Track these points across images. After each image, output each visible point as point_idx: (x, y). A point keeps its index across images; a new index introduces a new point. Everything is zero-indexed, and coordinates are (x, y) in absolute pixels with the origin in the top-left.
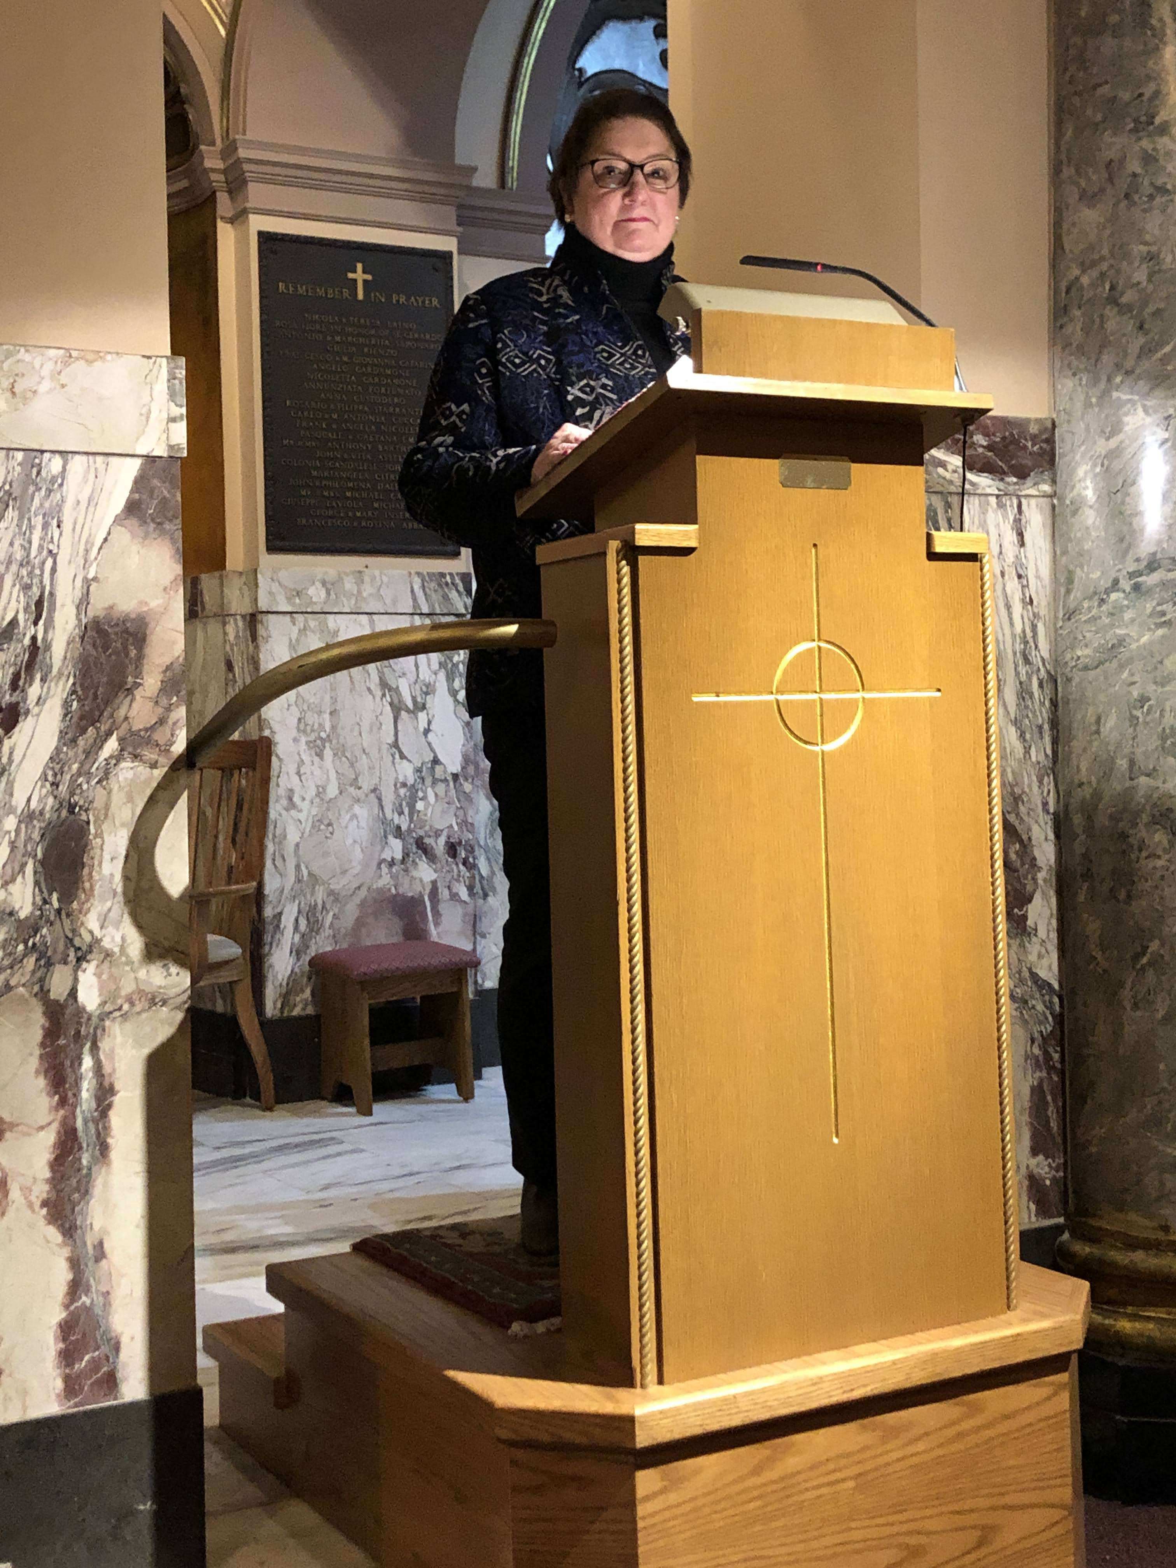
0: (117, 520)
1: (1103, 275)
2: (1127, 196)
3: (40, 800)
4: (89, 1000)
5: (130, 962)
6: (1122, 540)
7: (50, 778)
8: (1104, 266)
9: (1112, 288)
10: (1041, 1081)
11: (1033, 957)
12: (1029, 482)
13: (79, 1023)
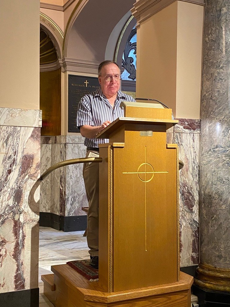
0: (29, 138)
1: (210, 94)
2: (214, 80)
3: (14, 186)
4: (22, 220)
5: (29, 214)
6: (211, 142)
7: (16, 182)
8: (210, 92)
9: (211, 97)
10: (194, 239)
11: (194, 217)
12: (196, 131)
13: (20, 224)
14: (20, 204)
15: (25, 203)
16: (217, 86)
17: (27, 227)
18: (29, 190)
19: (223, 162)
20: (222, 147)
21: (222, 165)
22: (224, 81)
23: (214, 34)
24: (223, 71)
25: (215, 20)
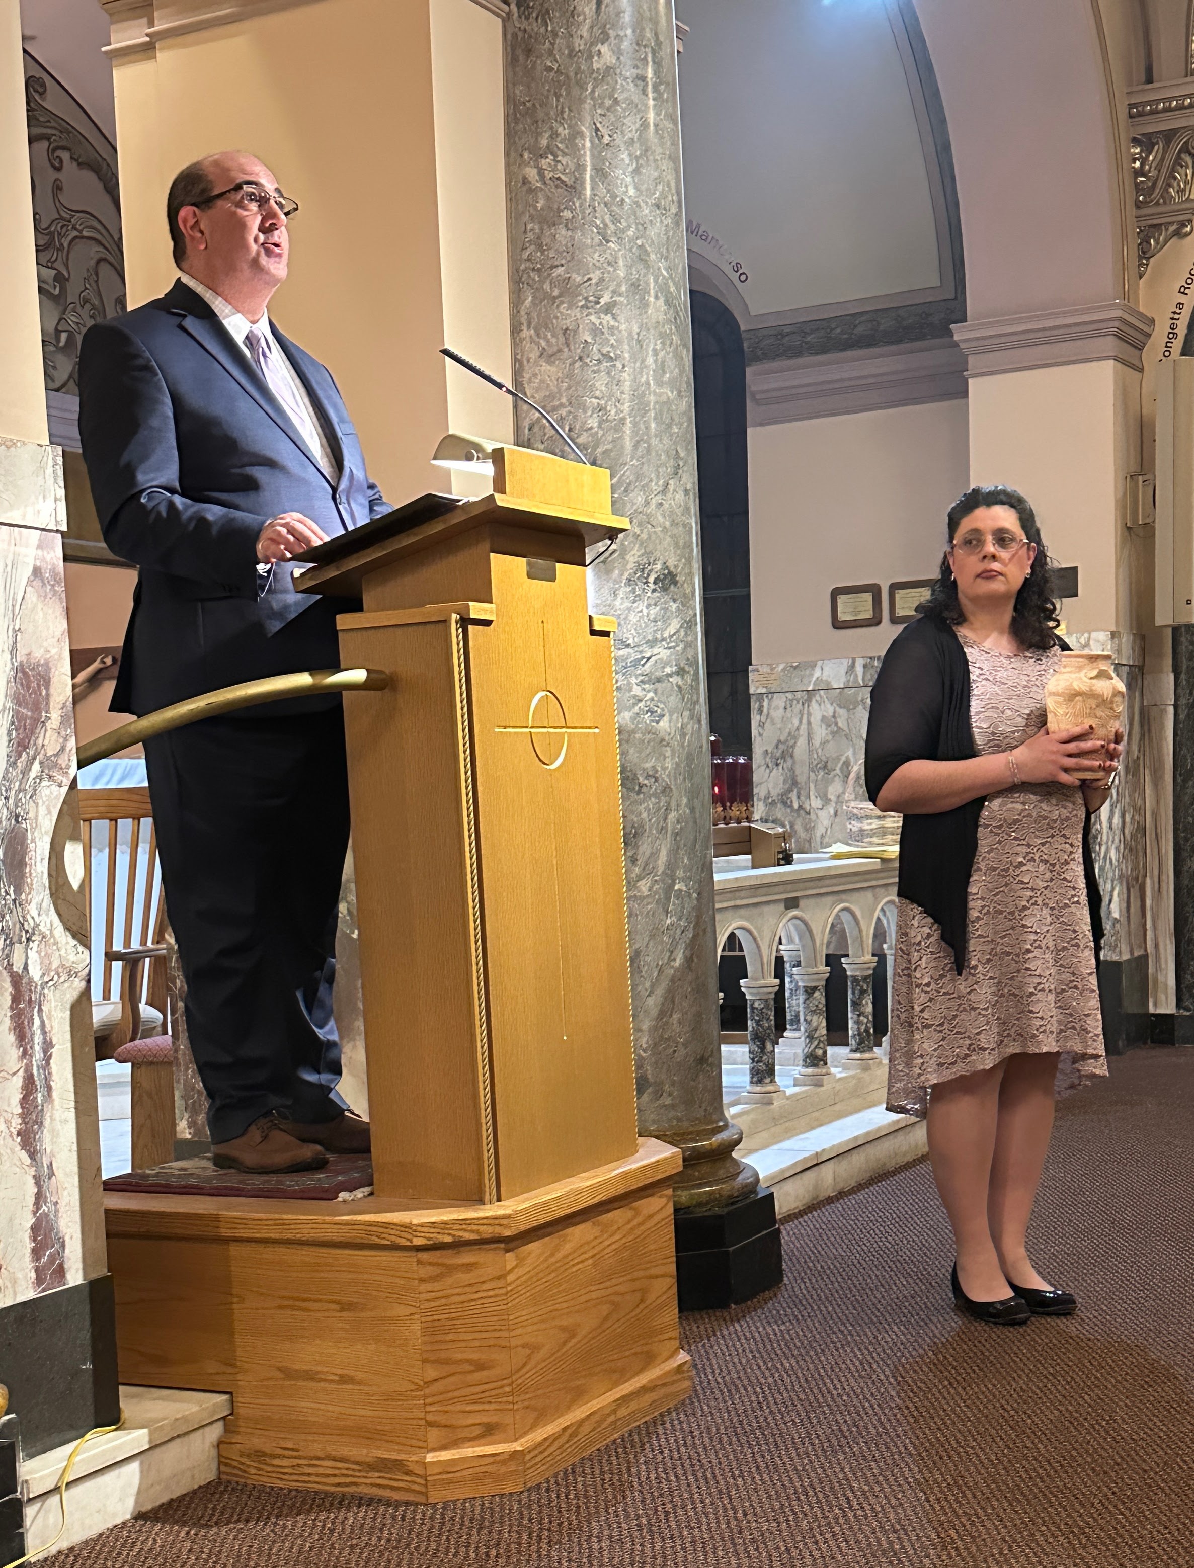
2: (581, 359)
4: (35, 972)
5: (56, 943)
7: (4, 793)
13: (31, 990)
14: (23, 897)
15: (38, 893)
16: (592, 388)
17: (53, 1004)
18: (46, 833)
19: (634, 704)
20: (628, 646)
21: (633, 719)
22: (619, 365)
23: (565, 154)
24: (612, 323)
25: (568, 93)
